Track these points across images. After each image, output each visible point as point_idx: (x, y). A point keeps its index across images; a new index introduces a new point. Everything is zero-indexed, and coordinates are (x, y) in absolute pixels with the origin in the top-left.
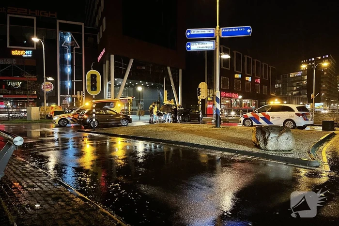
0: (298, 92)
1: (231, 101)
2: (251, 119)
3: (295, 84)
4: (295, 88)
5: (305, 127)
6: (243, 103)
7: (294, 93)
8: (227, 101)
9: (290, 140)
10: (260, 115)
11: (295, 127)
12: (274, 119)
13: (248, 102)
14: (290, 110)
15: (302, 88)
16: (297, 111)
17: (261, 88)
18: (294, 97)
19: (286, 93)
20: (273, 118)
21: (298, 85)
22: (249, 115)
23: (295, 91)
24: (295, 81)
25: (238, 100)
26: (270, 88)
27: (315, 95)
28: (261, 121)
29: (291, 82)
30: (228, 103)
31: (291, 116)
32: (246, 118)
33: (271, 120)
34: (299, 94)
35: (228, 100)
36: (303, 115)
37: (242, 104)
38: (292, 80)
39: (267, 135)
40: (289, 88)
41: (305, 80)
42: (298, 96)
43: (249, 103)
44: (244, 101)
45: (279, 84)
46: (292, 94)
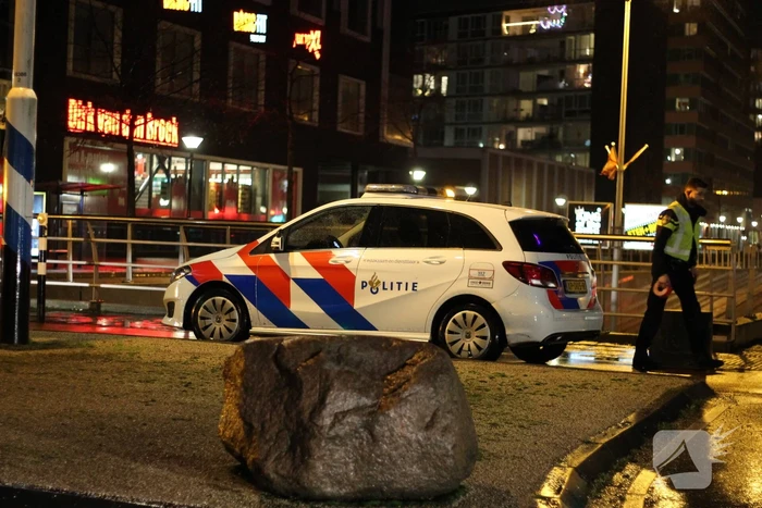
0: (542, 130)
1: (131, 167)
2: (236, 289)
3: (527, 79)
4: (526, 106)
5: (556, 345)
6: (214, 181)
7: (524, 134)
8: (108, 168)
9: (446, 430)
10: (299, 264)
11: (498, 347)
12: (383, 296)
13: (245, 180)
14: (478, 238)
15: (566, 107)
16: (512, 250)
17: (329, 91)
18: (520, 159)
19: (477, 134)
20: (374, 286)
21: (544, 85)
22: (229, 262)
23: (528, 122)
24: (530, 64)
25: (179, 165)
26: (385, 92)
27: (627, 157)
28: (302, 304)
29: (509, 64)
30: (111, 179)
31: (483, 278)
32: (209, 286)
33: (362, 301)
34: (547, 144)
35: (113, 156)
36: (545, 273)
37: (203, 186)
38: (513, 54)
39: (307, 402)
40: (495, 102)
41: (583, 60)
42: (542, 158)
43: (246, 188)
44: (220, 173)
45: (437, 72)
46: (510, 139)
